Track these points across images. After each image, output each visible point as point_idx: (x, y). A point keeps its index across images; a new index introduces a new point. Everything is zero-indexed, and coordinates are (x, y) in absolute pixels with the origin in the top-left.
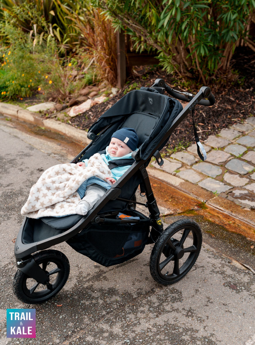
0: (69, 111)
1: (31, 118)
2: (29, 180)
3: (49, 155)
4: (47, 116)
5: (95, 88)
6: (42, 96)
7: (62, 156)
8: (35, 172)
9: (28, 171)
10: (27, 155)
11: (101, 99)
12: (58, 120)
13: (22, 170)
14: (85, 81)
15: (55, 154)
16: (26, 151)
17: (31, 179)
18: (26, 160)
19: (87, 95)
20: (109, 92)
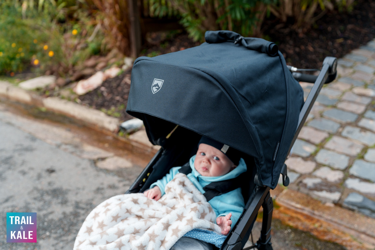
0: (76, 86)
1: (26, 98)
2: (36, 189)
3: (59, 146)
4: (48, 94)
5: (102, 59)
6: (37, 70)
7: (76, 146)
8: (44, 174)
9: (33, 174)
10: (29, 149)
11: (113, 72)
12: (63, 98)
13: (24, 173)
14: (88, 51)
15: (66, 144)
16: (27, 143)
17: (40, 187)
18: (28, 156)
19: (94, 67)
20: (121, 62)
